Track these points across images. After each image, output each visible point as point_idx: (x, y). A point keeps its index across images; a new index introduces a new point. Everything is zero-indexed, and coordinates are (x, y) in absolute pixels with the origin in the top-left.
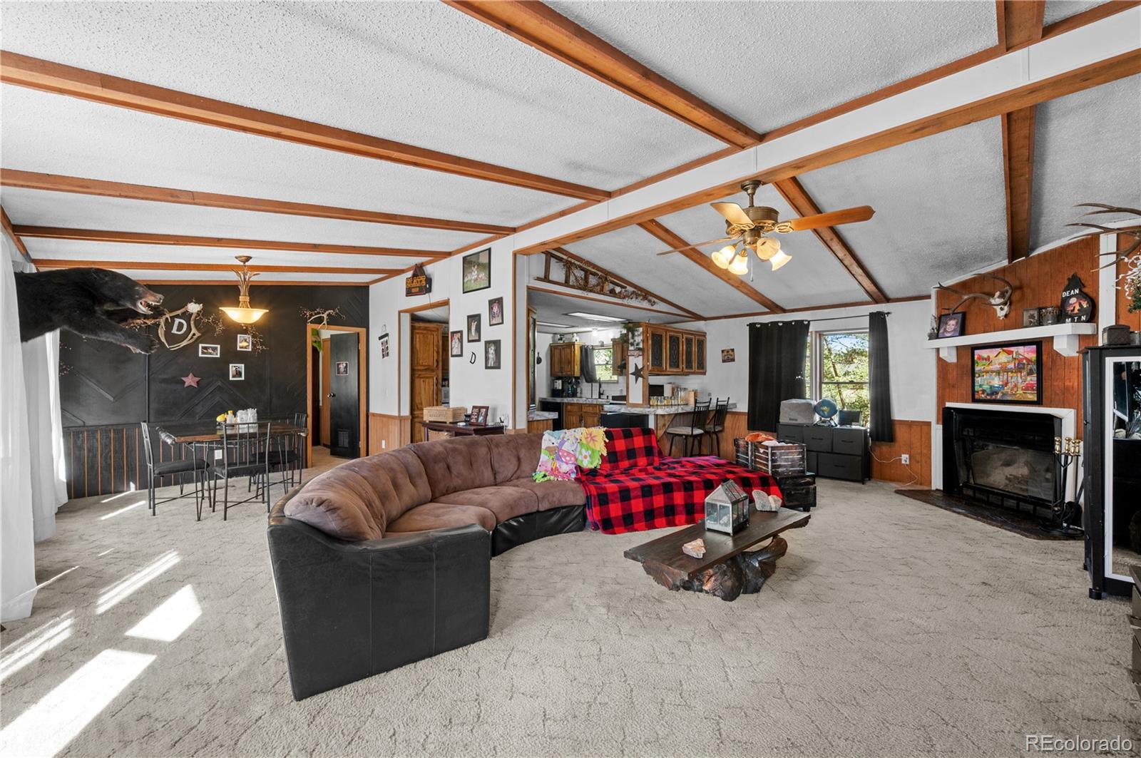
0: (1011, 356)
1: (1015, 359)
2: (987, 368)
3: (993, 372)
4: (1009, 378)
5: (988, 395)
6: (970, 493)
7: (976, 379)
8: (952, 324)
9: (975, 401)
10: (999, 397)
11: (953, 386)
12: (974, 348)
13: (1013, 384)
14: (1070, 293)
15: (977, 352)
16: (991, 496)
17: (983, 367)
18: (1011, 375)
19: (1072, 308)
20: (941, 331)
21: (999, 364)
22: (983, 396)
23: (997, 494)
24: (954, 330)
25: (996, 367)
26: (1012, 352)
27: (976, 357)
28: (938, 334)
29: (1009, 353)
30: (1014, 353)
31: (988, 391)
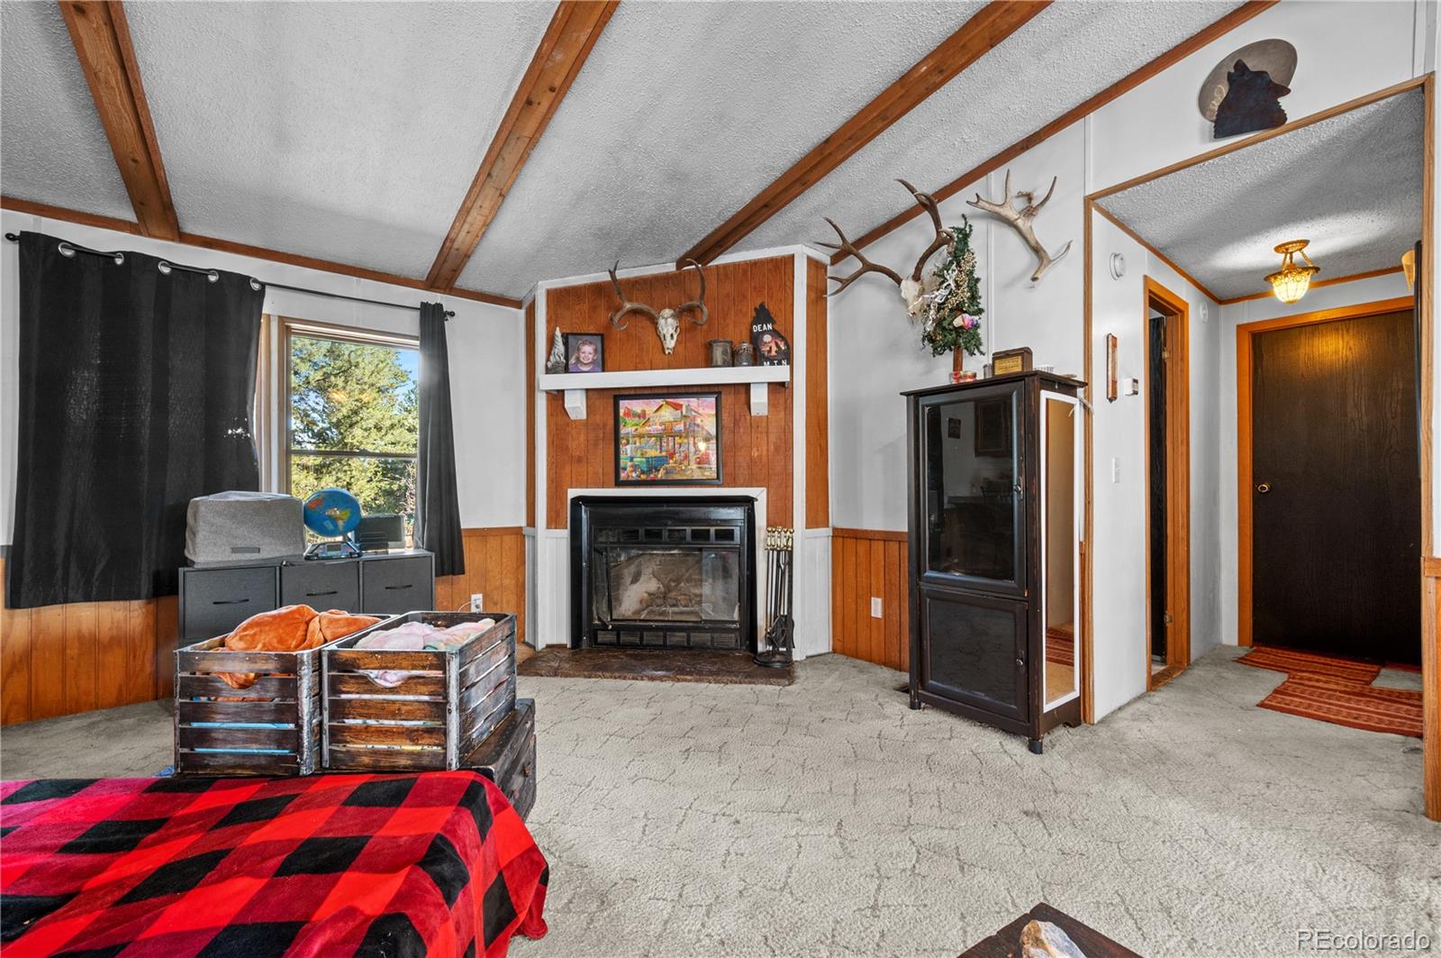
0: (679, 411)
1: (685, 416)
2: (641, 430)
3: (650, 436)
4: (677, 446)
5: (643, 472)
6: (611, 637)
7: (622, 449)
8: (588, 351)
9: (619, 483)
10: (661, 475)
11: (579, 460)
12: (619, 395)
13: (683, 454)
14: (762, 328)
15: (624, 404)
16: (645, 633)
17: (634, 428)
18: (680, 441)
19: (768, 349)
20: (572, 361)
21: (661, 424)
22: (634, 475)
23: (658, 628)
24: (593, 362)
25: (656, 428)
26: (681, 406)
27: (622, 412)
28: (567, 364)
29: (677, 407)
30: (684, 407)
31: (644, 467)
